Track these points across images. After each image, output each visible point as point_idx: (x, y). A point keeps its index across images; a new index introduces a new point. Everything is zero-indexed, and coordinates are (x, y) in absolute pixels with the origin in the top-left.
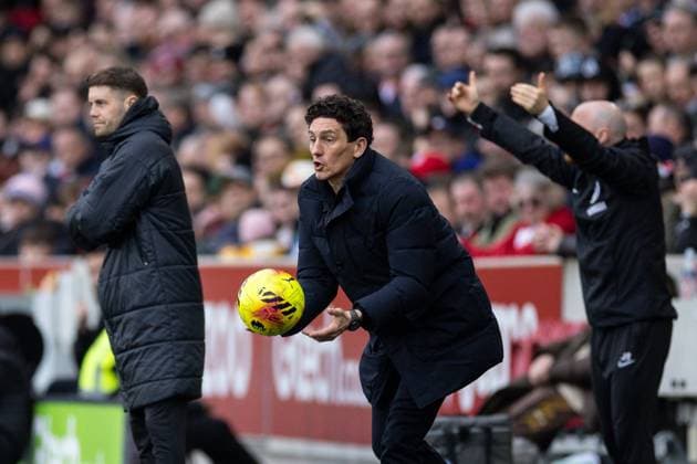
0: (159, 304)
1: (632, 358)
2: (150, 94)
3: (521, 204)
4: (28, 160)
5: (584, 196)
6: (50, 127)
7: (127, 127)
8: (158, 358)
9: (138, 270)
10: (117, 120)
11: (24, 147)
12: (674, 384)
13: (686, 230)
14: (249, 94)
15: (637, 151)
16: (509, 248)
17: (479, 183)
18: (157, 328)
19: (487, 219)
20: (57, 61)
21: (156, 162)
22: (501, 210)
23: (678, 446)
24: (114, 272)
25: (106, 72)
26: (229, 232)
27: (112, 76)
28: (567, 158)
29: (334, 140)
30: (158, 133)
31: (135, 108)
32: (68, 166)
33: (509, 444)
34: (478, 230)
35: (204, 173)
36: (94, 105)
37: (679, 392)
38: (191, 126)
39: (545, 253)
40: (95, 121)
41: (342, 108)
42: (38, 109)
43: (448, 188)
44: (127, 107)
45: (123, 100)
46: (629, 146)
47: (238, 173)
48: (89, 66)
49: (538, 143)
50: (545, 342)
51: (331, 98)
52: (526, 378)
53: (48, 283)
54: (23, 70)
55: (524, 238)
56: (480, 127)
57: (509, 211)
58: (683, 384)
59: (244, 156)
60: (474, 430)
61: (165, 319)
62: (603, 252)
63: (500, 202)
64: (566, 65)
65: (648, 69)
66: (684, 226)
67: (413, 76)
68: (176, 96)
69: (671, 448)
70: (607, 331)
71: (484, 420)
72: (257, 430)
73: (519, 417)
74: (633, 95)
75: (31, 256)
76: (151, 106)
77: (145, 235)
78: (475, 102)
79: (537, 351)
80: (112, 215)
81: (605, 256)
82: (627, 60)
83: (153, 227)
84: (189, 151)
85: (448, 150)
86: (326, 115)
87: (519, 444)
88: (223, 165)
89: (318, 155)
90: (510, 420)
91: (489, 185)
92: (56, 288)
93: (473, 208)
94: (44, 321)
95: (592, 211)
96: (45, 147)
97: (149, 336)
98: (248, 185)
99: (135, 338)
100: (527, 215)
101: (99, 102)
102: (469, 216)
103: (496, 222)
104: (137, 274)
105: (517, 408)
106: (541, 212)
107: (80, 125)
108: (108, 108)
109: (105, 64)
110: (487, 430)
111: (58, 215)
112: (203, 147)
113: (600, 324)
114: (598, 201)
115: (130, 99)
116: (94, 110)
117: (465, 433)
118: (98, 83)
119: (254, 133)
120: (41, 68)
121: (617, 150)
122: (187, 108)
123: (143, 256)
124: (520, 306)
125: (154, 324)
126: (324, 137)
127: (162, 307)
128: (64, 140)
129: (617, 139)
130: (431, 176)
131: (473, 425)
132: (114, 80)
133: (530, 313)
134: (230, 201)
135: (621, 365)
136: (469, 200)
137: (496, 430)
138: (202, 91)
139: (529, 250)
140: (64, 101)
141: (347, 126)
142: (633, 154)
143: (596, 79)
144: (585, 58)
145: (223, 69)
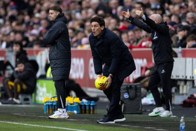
0: (60, 59)
1: (165, 71)
2: (63, 12)
3: (143, 37)
4: (35, 26)
5: (153, 35)
6: (40, 19)
7: (57, 19)
8: (58, 71)
9: (56, 51)
10: (55, 18)
11: (34, 23)
12: (177, 76)
13: (179, 43)
14: (84, 12)
15: (164, 25)
16: (140, 46)
17: (134, 32)
18: (59, 64)
19: (136, 40)
20: (42, 4)
21: (62, 28)
22: (139, 38)
23: (178, 90)
24: (51, 51)
25: (53, 7)
26: (79, 42)
27: (54, 8)
28: (149, 27)
29: (97, 26)
30: (63, 21)
31: (59, 15)
32: (44, 28)
33: (141, 89)
34: (134, 42)
35: (74, 29)
36: (50, 14)
37: (178, 78)
38: (71, 19)
39: (148, 47)
40: (50, 17)
41: (98, 19)
42: (37, 15)
43: (127, 33)
44: (57, 15)
45: (57, 13)
46: (162, 24)
47: (81, 29)
48: (49, 5)
49: (143, 24)
50: (148, 67)
51: (95, 17)
52: (144, 75)
53: (39, 53)
54: (34, 6)
55: (144, 44)
56: (130, 21)
57: (141, 38)
58: (179, 76)
59: (82, 26)
60: (133, 86)
61: (61, 62)
62: (157, 47)
63: (139, 36)
64: (153, 6)
65: (171, 7)
66: (179, 42)
67: (120, 8)
68: (68, 12)
69: (176, 90)
70: (159, 65)
71: (135, 84)
72: (85, 86)
73: (142, 84)
74: (168, 13)
75: (36, 48)
76: (62, 15)
77: (58, 44)
78: (129, 16)
79: (147, 69)
80: (51, 39)
81: (157, 48)
82: (166, 5)
83: (60, 42)
84: (70, 24)
85: (127, 25)
86: (95, 21)
87: (142, 89)
88: (78, 28)
89: (94, 30)
90: (141, 84)
91: (136, 32)
92: (41, 55)
93: (133, 37)
94: (39, 62)
95: (154, 38)
96: (39, 24)
97: (57, 66)
98: (83, 32)
99: (54, 66)
100: (144, 39)
101: (51, 13)
102: (132, 39)
103: (138, 40)
104: (56, 52)
105: (142, 81)
106: (148, 38)
107: (47, 19)
108: (53, 15)
109: (52, 5)
110: (136, 86)
111: (41, 38)
112: (74, 24)
113: (157, 63)
114: (156, 36)
115: (58, 13)
116: (50, 15)
117: (131, 87)
118: (51, 9)
119: (85, 21)
120: (38, 6)
121: (159, 24)
122: (70, 15)
123: (57, 48)
124: (143, 59)
125: (58, 63)
126: (95, 26)
127: (60, 60)
128: (43, 22)
129: (160, 22)
130: (123, 30)
131: (132, 85)
132: (55, 9)
133: (145, 61)
134: (80, 35)
135: (162, 73)
136: (132, 36)
137: (137, 86)
138: (73, 12)
139: (145, 47)
140: (43, 13)
141: (100, 23)
142: (163, 25)
143: (160, 9)
144: (157, 4)
145: (78, 6)
